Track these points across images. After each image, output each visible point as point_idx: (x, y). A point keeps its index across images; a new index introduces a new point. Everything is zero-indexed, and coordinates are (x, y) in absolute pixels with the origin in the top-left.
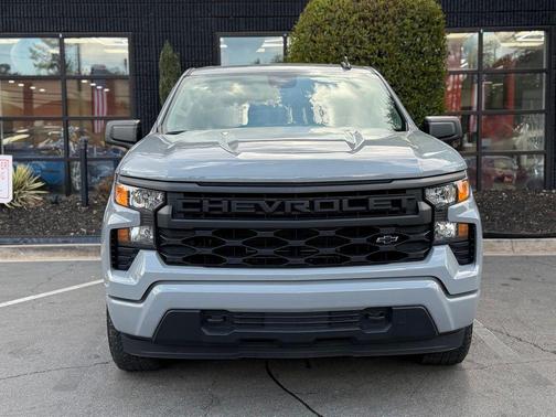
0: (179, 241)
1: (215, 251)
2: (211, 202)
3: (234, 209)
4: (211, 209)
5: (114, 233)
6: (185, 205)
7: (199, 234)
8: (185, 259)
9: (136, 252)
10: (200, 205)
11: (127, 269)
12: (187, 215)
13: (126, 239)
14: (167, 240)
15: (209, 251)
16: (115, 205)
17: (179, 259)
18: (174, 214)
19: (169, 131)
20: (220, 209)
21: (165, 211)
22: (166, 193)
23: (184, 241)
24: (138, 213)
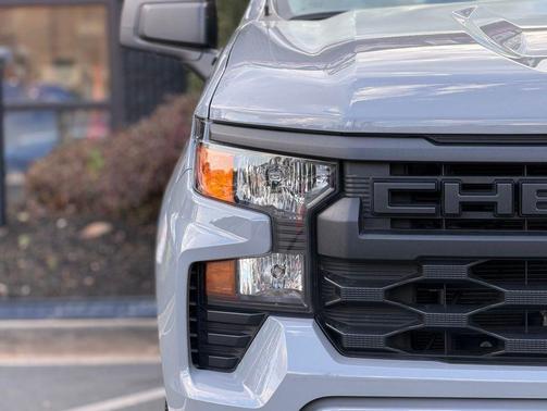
0: (377, 294)
1: (474, 319)
2: (465, 188)
3: (530, 205)
4: (466, 206)
5: (198, 271)
6: (395, 195)
7: (430, 272)
8: (391, 340)
9: (258, 322)
10: (435, 196)
11: (230, 367)
12: (398, 223)
13: (229, 289)
14: (343, 288)
15: (458, 319)
16: (196, 199)
17: (379, 339)
18: (366, 219)
19: (296, 11)
20: (491, 206)
21: (340, 213)
22: (340, 165)
23: (390, 293)
24: (265, 219)
